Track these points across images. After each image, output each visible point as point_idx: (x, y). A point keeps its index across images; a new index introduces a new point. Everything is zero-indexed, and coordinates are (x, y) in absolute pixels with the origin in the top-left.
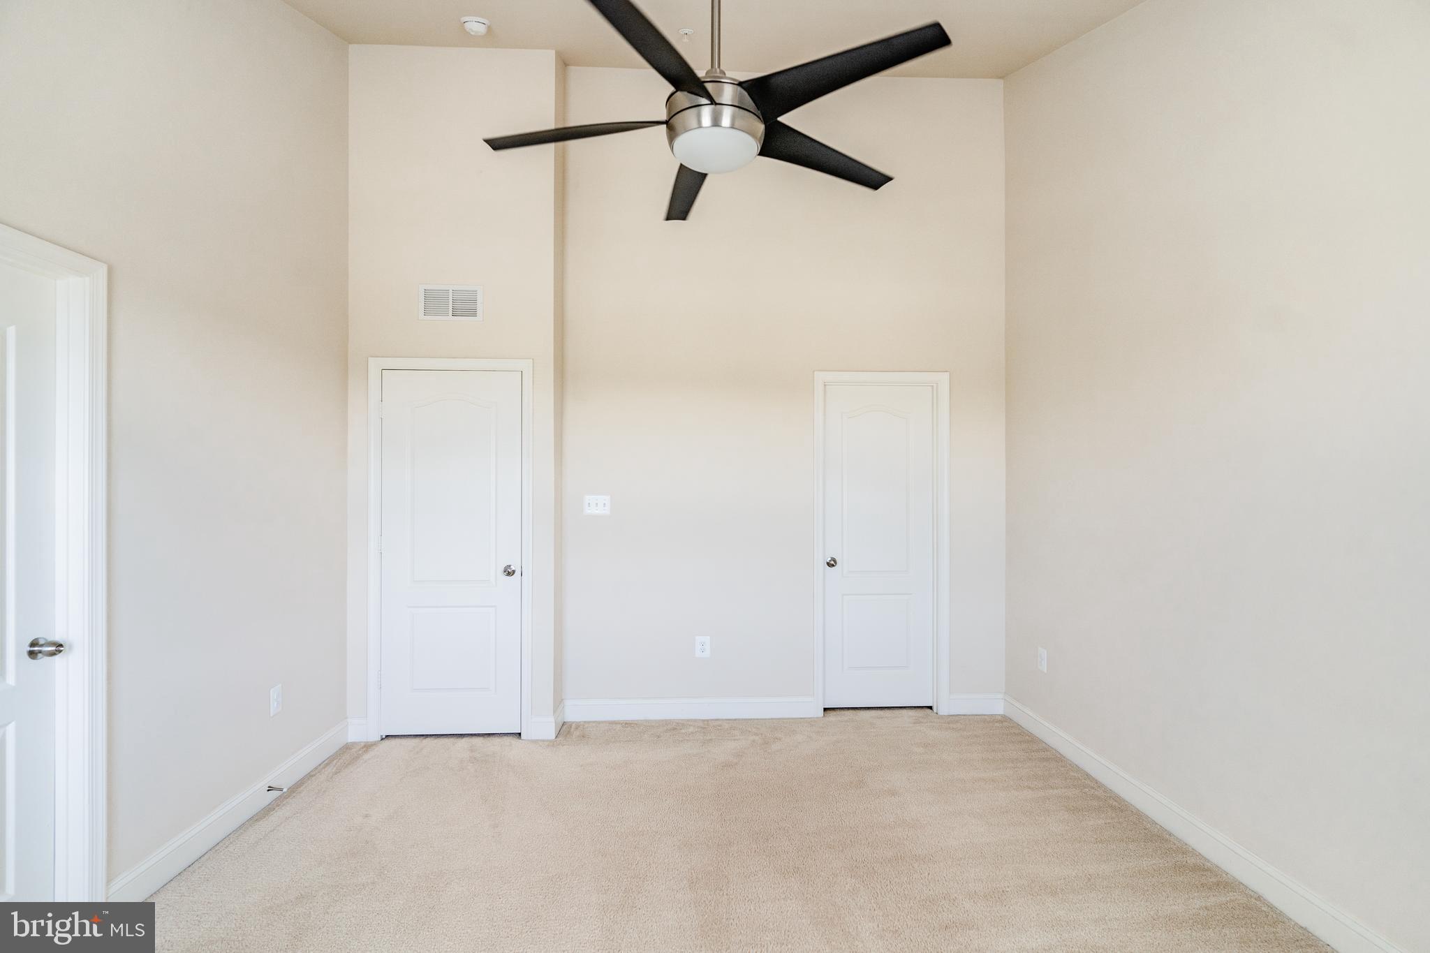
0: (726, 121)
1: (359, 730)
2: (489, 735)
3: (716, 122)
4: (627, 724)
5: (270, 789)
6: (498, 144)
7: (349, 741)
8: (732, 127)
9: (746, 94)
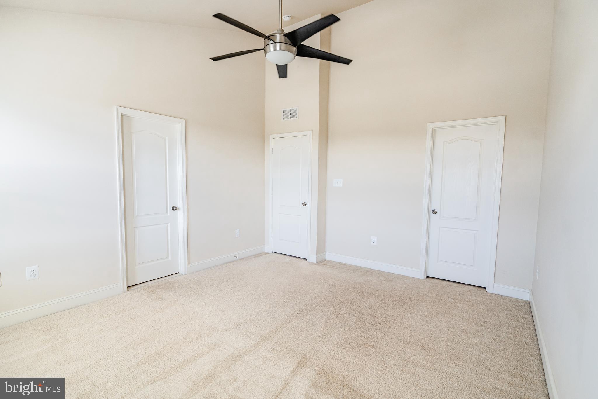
0: (278, 48)
1: (268, 249)
2: (299, 258)
3: (275, 49)
4: (343, 264)
5: (235, 257)
6: (215, 59)
7: (265, 251)
8: (281, 49)
9: (287, 38)
